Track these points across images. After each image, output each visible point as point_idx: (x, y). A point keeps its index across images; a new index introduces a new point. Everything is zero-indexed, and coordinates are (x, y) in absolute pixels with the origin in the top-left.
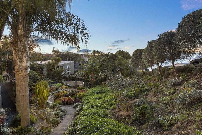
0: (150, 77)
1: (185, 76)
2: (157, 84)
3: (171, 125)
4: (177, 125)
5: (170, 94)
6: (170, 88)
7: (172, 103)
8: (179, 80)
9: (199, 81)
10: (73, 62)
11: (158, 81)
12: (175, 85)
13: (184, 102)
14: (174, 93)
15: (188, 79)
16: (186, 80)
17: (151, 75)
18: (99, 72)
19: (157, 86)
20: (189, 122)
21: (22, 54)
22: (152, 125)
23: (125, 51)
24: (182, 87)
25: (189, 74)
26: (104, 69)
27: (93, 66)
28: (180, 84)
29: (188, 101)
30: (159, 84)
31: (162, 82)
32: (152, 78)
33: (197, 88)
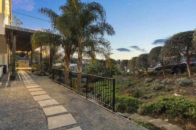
0: (132, 77)
1: (153, 77)
2: (138, 81)
3: (150, 98)
4: (153, 97)
5: (147, 86)
6: (146, 83)
7: (149, 90)
8: (151, 79)
9: (160, 80)
10: (77, 64)
11: (138, 79)
12: (149, 82)
13: (155, 89)
14: (149, 85)
15: (155, 79)
16: (154, 79)
17: (133, 76)
18: (98, 72)
19: (138, 82)
20: (157, 95)
21: (80, 66)
22: (143, 98)
23: (113, 59)
24: (152, 83)
25: (155, 76)
26: (101, 71)
27: (93, 68)
28: (151, 81)
29: (156, 88)
30: (139, 81)
31: (141, 80)
32: (133, 77)
33: (160, 83)
